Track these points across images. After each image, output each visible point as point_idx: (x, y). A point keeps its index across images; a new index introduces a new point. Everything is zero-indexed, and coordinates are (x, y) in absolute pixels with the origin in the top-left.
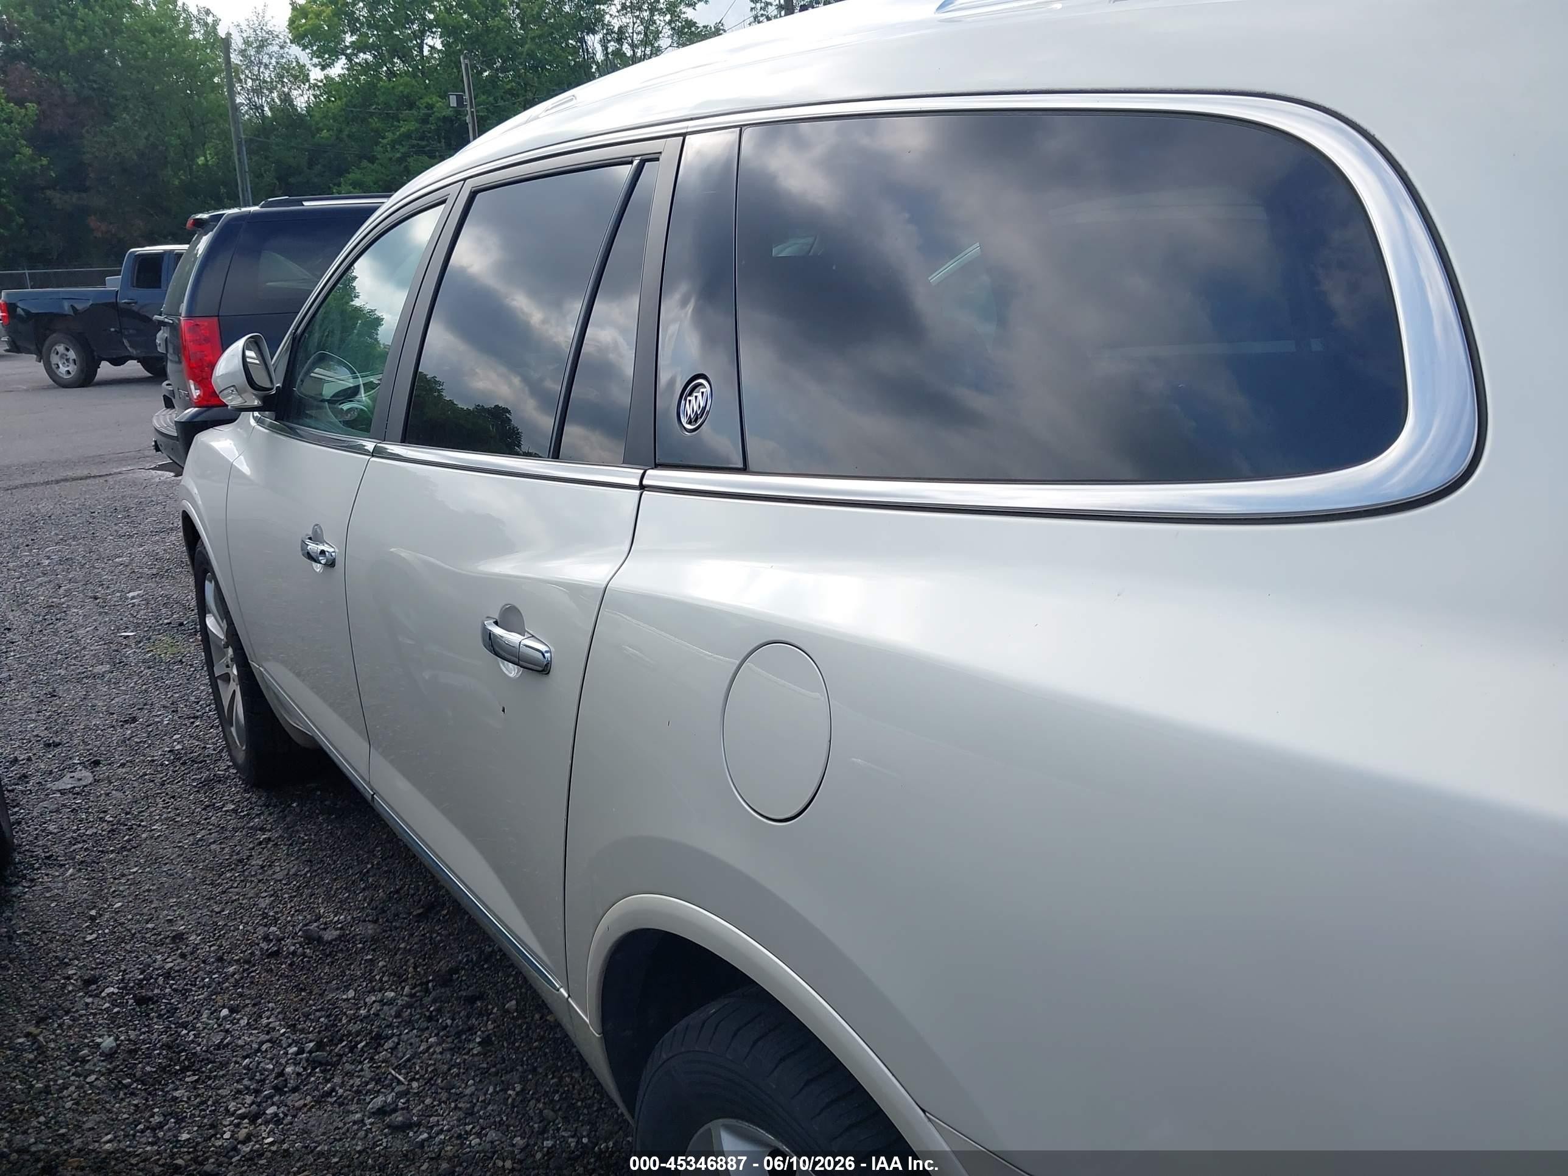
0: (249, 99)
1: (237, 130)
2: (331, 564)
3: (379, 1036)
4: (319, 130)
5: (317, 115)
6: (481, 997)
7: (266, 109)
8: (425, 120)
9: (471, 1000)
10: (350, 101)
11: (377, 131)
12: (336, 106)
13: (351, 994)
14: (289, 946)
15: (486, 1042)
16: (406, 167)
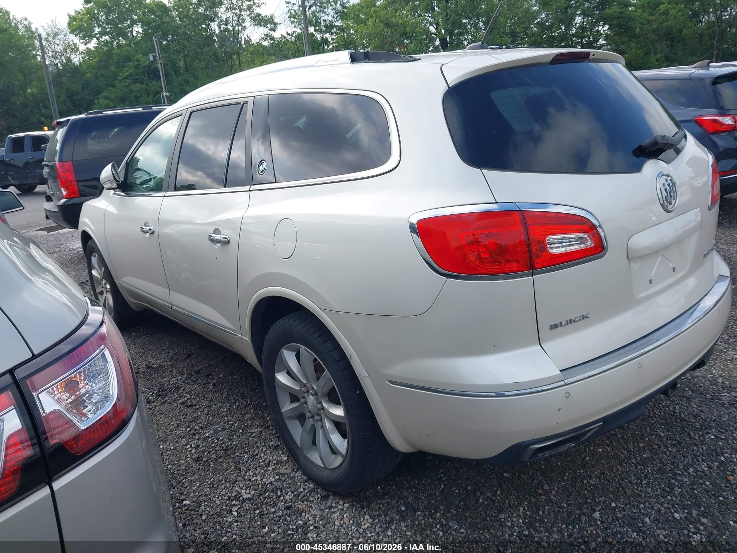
0: (51, 61)
1: (48, 76)
2: (153, 233)
3: (178, 387)
4: (86, 73)
5: (84, 67)
6: (211, 375)
7: (59, 65)
8: (137, 67)
9: (208, 376)
10: (100, 59)
11: (114, 72)
12: (94, 62)
13: (166, 379)
14: (141, 370)
15: (213, 385)
16: (130, 89)
